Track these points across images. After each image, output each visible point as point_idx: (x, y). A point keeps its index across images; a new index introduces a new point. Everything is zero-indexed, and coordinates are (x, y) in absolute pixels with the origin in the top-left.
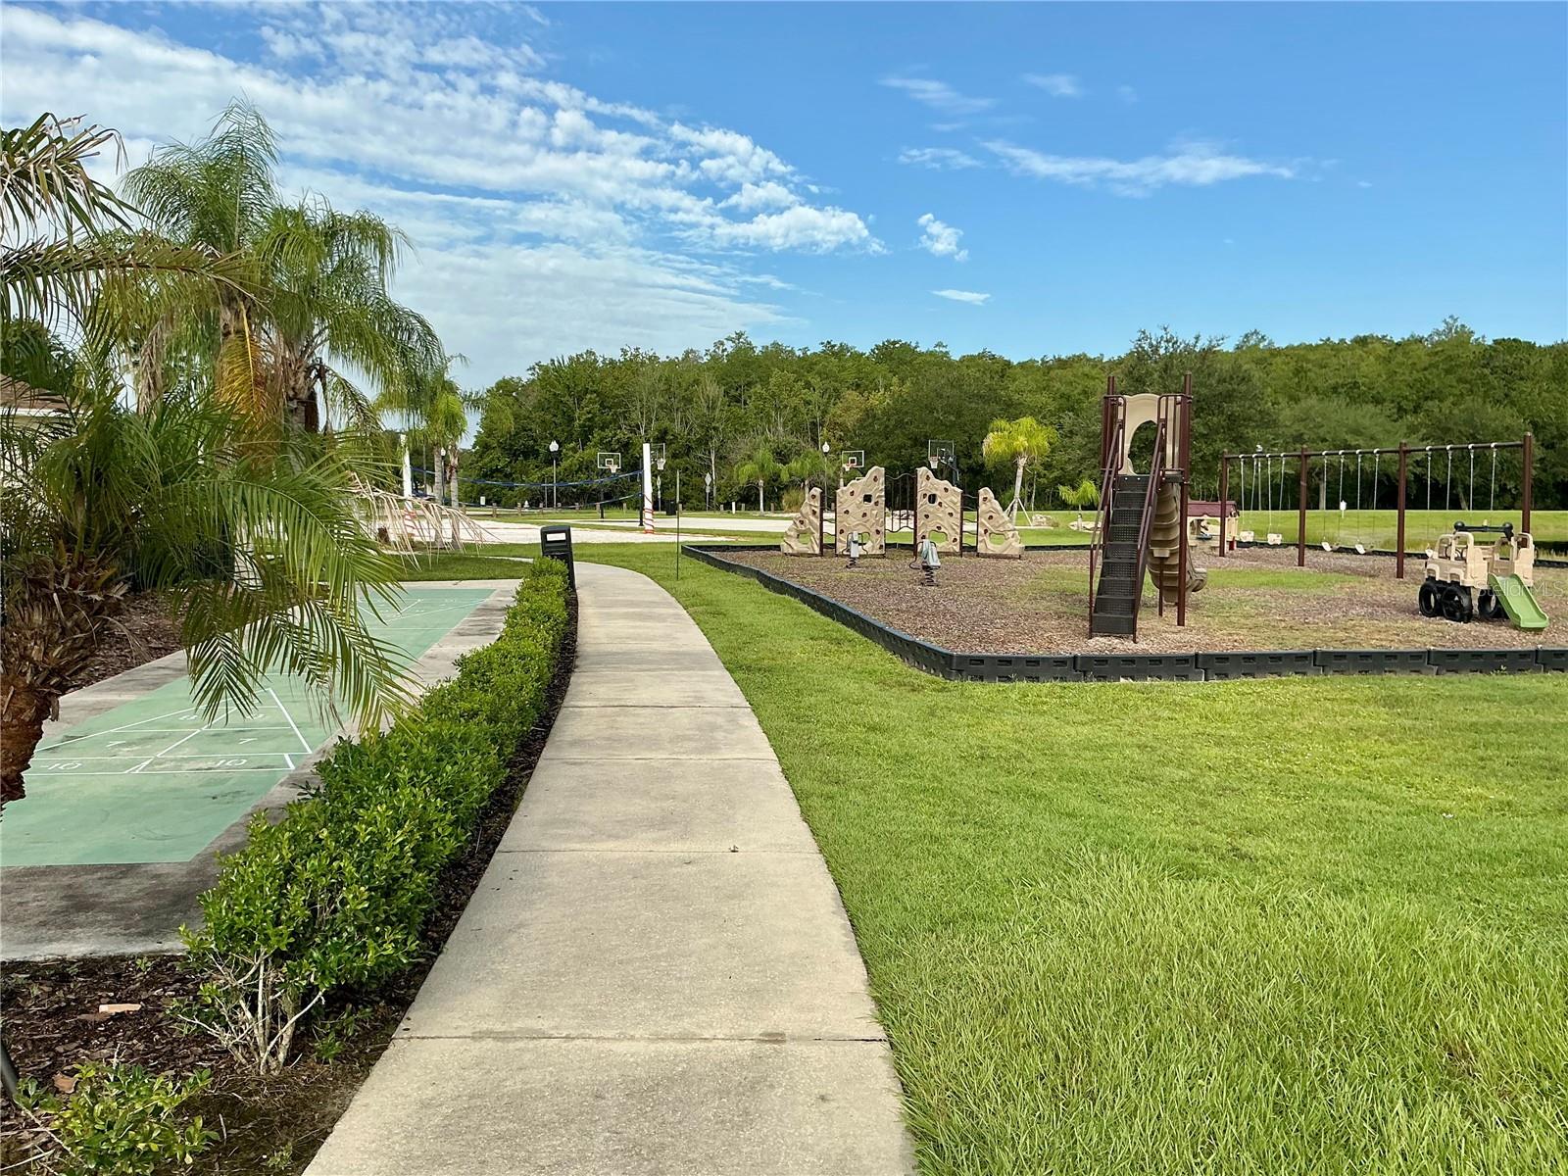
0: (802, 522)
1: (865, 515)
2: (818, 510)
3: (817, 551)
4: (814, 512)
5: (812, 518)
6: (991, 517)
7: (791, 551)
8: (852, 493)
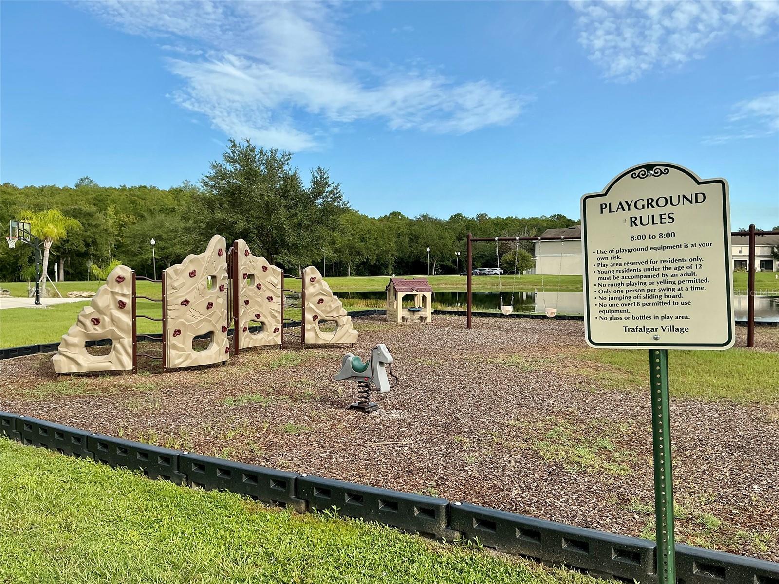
0: (96, 321)
1: (210, 305)
2: (128, 301)
3: (129, 366)
4: (122, 305)
5: (117, 314)
6: (321, 301)
7: (74, 369)
8: (192, 274)
